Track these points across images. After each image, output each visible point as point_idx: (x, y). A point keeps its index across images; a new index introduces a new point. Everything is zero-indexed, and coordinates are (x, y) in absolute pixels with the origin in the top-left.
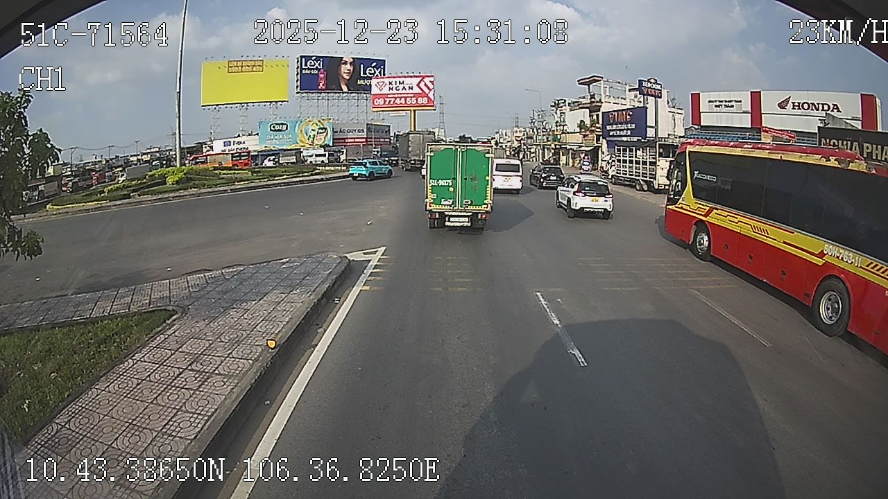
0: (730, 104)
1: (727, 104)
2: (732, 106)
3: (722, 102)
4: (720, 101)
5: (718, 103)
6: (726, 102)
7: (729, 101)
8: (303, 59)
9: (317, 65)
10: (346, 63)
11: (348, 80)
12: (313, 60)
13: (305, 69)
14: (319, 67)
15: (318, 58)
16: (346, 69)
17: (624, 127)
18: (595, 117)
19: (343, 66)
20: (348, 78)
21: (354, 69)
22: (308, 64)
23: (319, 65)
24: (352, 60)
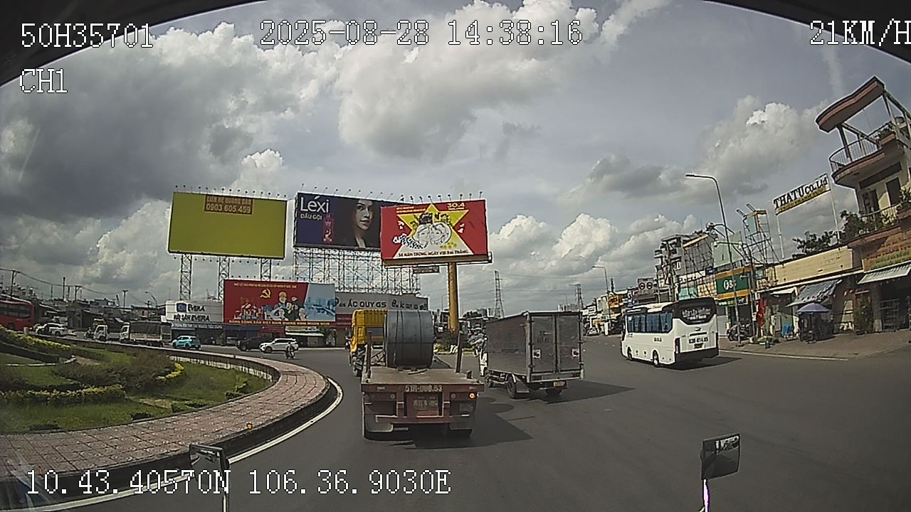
8: (302, 198)
9: (321, 207)
10: (362, 207)
11: (367, 230)
12: (316, 201)
13: (304, 212)
14: (324, 211)
15: (323, 198)
16: (363, 216)
19: (358, 211)
20: (365, 228)
21: (373, 217)
22: (309, 205)
23: (325, 207)
24: (371, 204)
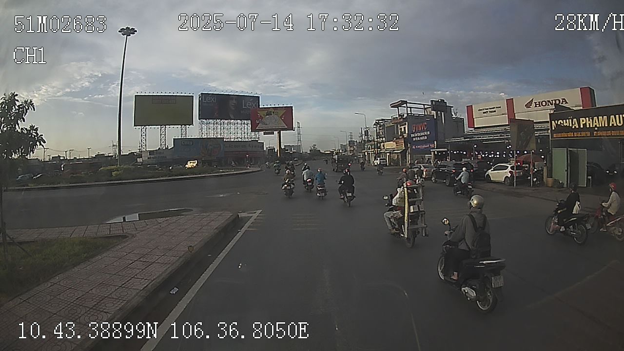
0: (493, 110)
1: (491, 110)
2: (495, 111)
3: (488, 109)
4: (486, 109)
5: (485, 111)
6: (490, 109)
7: (492, 108)
8: (204, 96)
9: (213, 99)
10: (232, 98)
11: (235, 110)
12: (210, 97)
13: (205, 103)
17: (422, 134)
18: (403, 130)
19: (230, 100)
21: (238, 103)
22: (207, 99)
24: (236, 97)
